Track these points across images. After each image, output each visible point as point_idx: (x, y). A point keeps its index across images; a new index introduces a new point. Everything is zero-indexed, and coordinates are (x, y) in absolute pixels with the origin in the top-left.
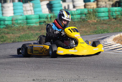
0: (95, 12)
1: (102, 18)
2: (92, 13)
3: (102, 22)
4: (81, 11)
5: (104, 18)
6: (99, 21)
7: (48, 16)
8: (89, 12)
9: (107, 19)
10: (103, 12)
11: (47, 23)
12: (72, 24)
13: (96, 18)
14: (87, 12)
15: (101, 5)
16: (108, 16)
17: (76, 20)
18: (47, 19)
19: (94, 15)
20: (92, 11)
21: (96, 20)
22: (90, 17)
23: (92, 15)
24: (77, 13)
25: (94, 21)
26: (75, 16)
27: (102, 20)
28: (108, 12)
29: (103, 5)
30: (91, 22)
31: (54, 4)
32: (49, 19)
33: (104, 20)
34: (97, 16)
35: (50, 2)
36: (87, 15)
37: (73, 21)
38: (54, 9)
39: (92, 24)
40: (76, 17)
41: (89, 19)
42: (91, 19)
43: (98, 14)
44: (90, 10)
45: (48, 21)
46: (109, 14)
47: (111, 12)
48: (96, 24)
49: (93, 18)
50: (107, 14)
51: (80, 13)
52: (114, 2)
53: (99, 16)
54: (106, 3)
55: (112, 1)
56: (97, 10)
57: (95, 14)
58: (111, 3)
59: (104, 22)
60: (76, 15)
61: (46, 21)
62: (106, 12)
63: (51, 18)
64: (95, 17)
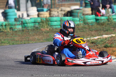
0: (48, 21)
1: (54, 27)
2: (45, 21)
3: (55, 31)
4: (34, 20)
5: (57, 27)
6: (52, 30)
7: (2, 24)
8: (42, 21)
9: (59, 28)
10: (56, 21)
11: (2, 30)
12: (26, 32)
13: (49, 27)
14: (41, 21)
15: (54, 14)
16: (60, 25)
17: (30, 28)
18: (1, 27)
19: (46, 24)
20: (45, 20)
21: (49, 28)
22: (43, 26)
23: (45, 23)
24: (31, 21)
25: (47, 30)
26: (28, 24)
27: (54, 28)
28: (60, 21)
29: (55, 15)
30: (44, 30)
31: (9, 12)
32: (4, 27)
33: (56, 29)
34: (50, 25)
35: (5, 11)
36: (40, 23)
37: (27, 29)
38: (9, 17)
39: (45, 32)
40: (30, 25)
41: (42, 28)
42: (44, 28)
43: (51, 22)
44: (43, 19)
45: (3, 28)
46: (61, 23)
47: (63, 21)
48: (48, 33)
49: (45, 26)
50: (59, 23)
51: (33, 22)
52: (66, 12)
53: (52, 25)
54: (58, 12)
55: (64, 11)
56: (50, 19)
57: (47, 22)
58: (63, 13)
59: (57, 31)
60: (30, 23)
61: (1, 29)
62: (59, 21)
63: (5, 26)
64: (47, 25)
